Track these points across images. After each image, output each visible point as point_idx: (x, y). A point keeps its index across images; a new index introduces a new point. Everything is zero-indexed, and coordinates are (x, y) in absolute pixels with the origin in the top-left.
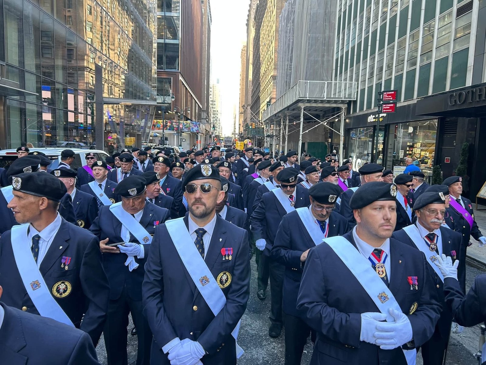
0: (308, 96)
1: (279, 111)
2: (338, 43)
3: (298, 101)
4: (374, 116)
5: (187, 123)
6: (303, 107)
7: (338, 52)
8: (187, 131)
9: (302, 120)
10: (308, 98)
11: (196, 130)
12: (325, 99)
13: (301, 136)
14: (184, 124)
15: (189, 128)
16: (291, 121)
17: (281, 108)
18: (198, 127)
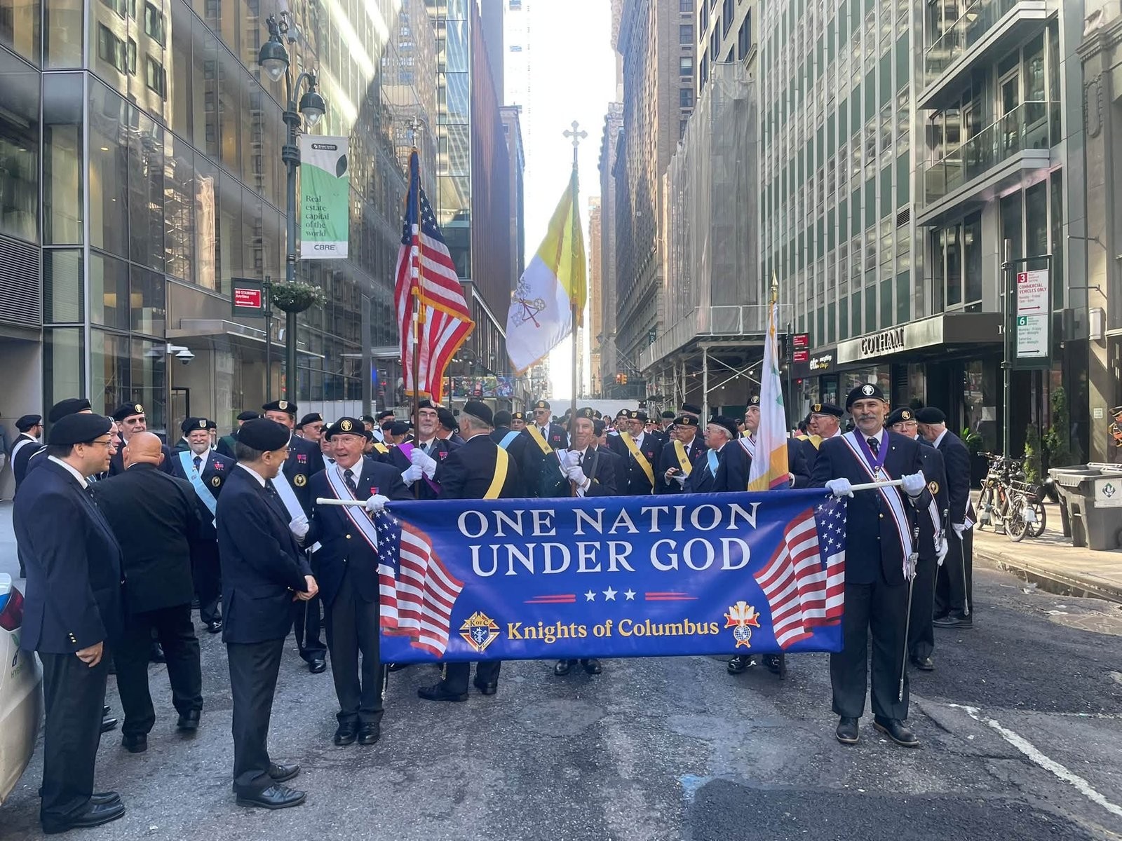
0: (711, 331)
1: (668, 353)
2: (763, 235)
3: (696, 340)
4: (817, 361)
5: (489, 381)
6: (705, 349)
7: (763, 251)
8: (490, 395)
9: (705, 369)
10: (712, 335)
11: (507, 393)
12: (741, 334)
13: (705, 397)
14: (483, 382)
15: (494, 391)
16: (689, 370)
17: (671, 349)
18: (511, 388)
